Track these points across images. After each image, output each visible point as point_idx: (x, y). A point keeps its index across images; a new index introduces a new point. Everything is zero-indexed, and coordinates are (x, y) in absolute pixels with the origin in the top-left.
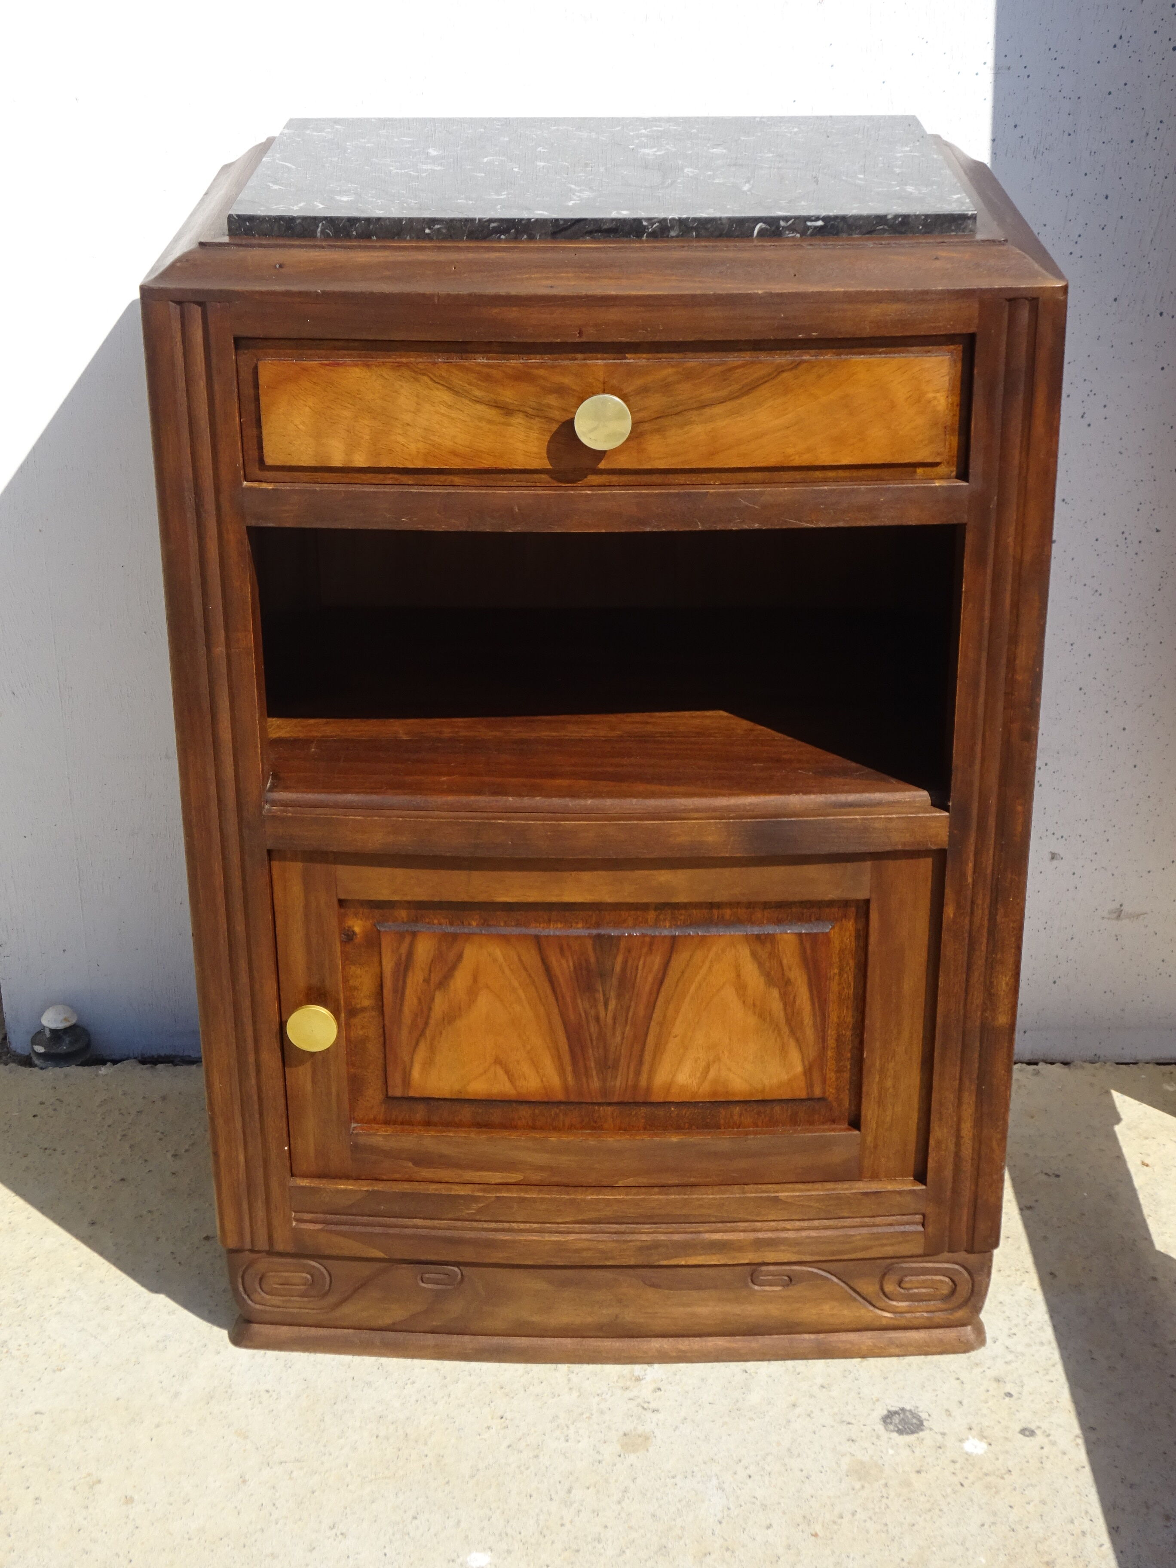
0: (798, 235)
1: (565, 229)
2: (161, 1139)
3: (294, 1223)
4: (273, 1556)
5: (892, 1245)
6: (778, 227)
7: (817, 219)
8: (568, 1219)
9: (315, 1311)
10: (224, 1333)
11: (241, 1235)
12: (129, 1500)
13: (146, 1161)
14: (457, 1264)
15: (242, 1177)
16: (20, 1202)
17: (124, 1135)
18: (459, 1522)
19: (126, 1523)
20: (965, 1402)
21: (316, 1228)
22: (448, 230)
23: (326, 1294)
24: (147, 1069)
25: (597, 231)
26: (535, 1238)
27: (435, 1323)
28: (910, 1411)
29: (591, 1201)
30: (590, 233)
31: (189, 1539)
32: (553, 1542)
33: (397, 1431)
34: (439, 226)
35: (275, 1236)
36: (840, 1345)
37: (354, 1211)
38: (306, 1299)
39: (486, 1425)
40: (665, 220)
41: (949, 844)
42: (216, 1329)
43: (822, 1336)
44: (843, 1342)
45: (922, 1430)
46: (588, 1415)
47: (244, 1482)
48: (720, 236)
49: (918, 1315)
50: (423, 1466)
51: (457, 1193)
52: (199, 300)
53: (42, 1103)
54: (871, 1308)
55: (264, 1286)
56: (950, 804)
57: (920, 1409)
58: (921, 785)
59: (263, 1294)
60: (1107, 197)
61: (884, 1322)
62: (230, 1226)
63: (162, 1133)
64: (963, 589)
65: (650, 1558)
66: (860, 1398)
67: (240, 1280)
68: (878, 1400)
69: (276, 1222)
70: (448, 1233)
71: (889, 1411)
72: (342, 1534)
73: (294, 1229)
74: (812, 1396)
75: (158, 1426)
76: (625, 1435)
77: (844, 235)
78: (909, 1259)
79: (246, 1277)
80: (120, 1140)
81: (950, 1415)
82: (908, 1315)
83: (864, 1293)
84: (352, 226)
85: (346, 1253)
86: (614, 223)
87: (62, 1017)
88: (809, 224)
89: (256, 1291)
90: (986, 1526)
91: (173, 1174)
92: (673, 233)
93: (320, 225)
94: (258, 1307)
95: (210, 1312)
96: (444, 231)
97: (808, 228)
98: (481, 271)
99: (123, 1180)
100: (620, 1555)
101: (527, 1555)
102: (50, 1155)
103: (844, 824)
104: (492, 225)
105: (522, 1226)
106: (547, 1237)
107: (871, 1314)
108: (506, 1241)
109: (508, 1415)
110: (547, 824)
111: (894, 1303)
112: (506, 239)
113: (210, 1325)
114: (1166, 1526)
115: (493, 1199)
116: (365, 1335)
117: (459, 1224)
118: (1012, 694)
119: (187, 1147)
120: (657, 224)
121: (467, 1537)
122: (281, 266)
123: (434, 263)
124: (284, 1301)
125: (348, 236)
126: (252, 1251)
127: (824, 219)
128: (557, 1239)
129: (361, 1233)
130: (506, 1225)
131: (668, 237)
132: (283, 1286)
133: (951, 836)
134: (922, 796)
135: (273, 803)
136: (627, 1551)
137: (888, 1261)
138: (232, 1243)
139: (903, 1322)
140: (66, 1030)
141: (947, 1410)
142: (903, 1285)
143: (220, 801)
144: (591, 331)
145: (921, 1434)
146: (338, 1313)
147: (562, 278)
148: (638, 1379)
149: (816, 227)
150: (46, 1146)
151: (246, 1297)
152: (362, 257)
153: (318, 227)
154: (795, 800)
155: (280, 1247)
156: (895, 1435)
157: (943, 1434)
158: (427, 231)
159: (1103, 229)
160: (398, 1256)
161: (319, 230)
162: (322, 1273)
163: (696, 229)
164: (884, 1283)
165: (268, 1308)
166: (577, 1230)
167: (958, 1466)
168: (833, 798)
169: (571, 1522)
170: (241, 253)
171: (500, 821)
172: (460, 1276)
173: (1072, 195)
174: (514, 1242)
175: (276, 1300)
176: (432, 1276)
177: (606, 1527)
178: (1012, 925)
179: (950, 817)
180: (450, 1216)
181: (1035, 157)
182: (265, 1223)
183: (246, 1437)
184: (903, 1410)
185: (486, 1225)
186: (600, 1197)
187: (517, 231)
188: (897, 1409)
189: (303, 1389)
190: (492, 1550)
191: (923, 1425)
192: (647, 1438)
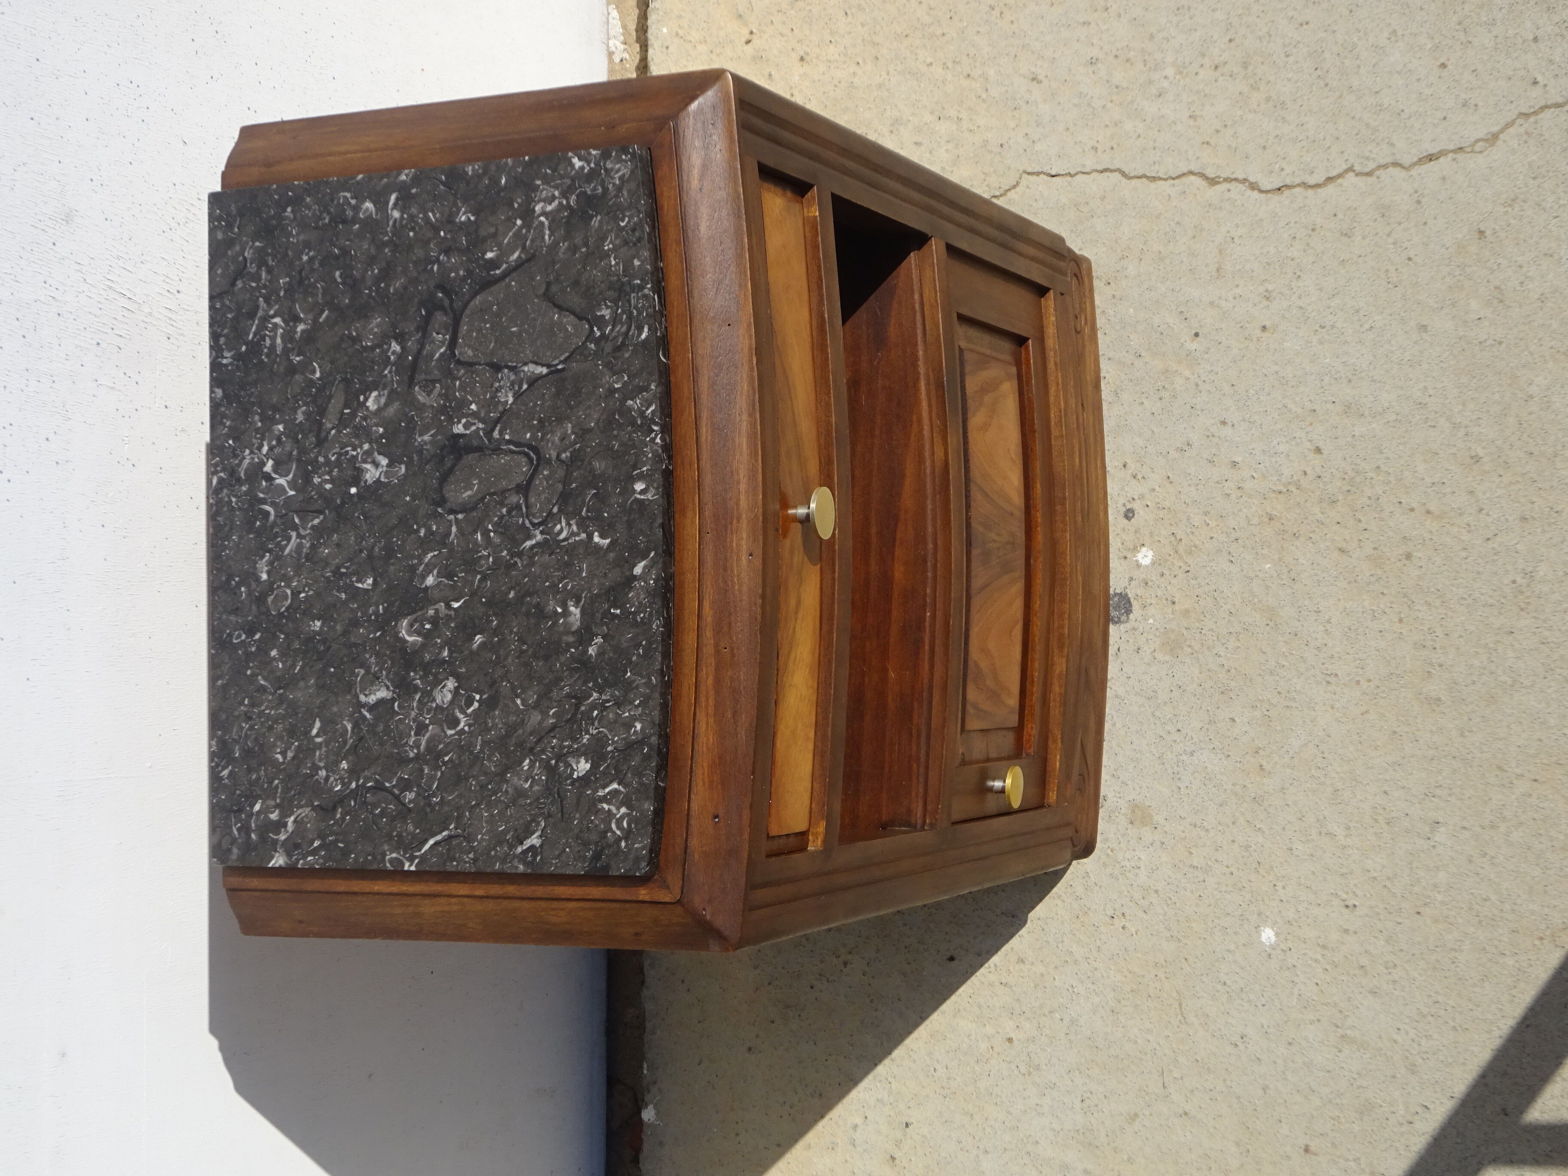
4: (1265, 1089)
18: (1229, 951)
31: (1248, 1152)
32: (1249, 881)
33: (1128, 999)
39: (1121, 930)
45: (1126, 595)
46: (1109, 851)
47: (1186, 1114)
50: (1167, 978)
65: (1266, 810)
72: (1242, 1038)
76: (1132, 823)
90: (1232, 559)
100: (1263, 832)
101: (1263, 901)
109: (1110, 912)
121: (1244, 945)
136: (1258, 826)
145: (1131, 596)
156: (1131, 616)
157: (1131, 579)
167: (1166, 572)
169: (1228, 867)
177: (1233, 841)
189: (1080, 1073)
190: (1259, 926)
191: (1121, 594)
192: (1135, 807)
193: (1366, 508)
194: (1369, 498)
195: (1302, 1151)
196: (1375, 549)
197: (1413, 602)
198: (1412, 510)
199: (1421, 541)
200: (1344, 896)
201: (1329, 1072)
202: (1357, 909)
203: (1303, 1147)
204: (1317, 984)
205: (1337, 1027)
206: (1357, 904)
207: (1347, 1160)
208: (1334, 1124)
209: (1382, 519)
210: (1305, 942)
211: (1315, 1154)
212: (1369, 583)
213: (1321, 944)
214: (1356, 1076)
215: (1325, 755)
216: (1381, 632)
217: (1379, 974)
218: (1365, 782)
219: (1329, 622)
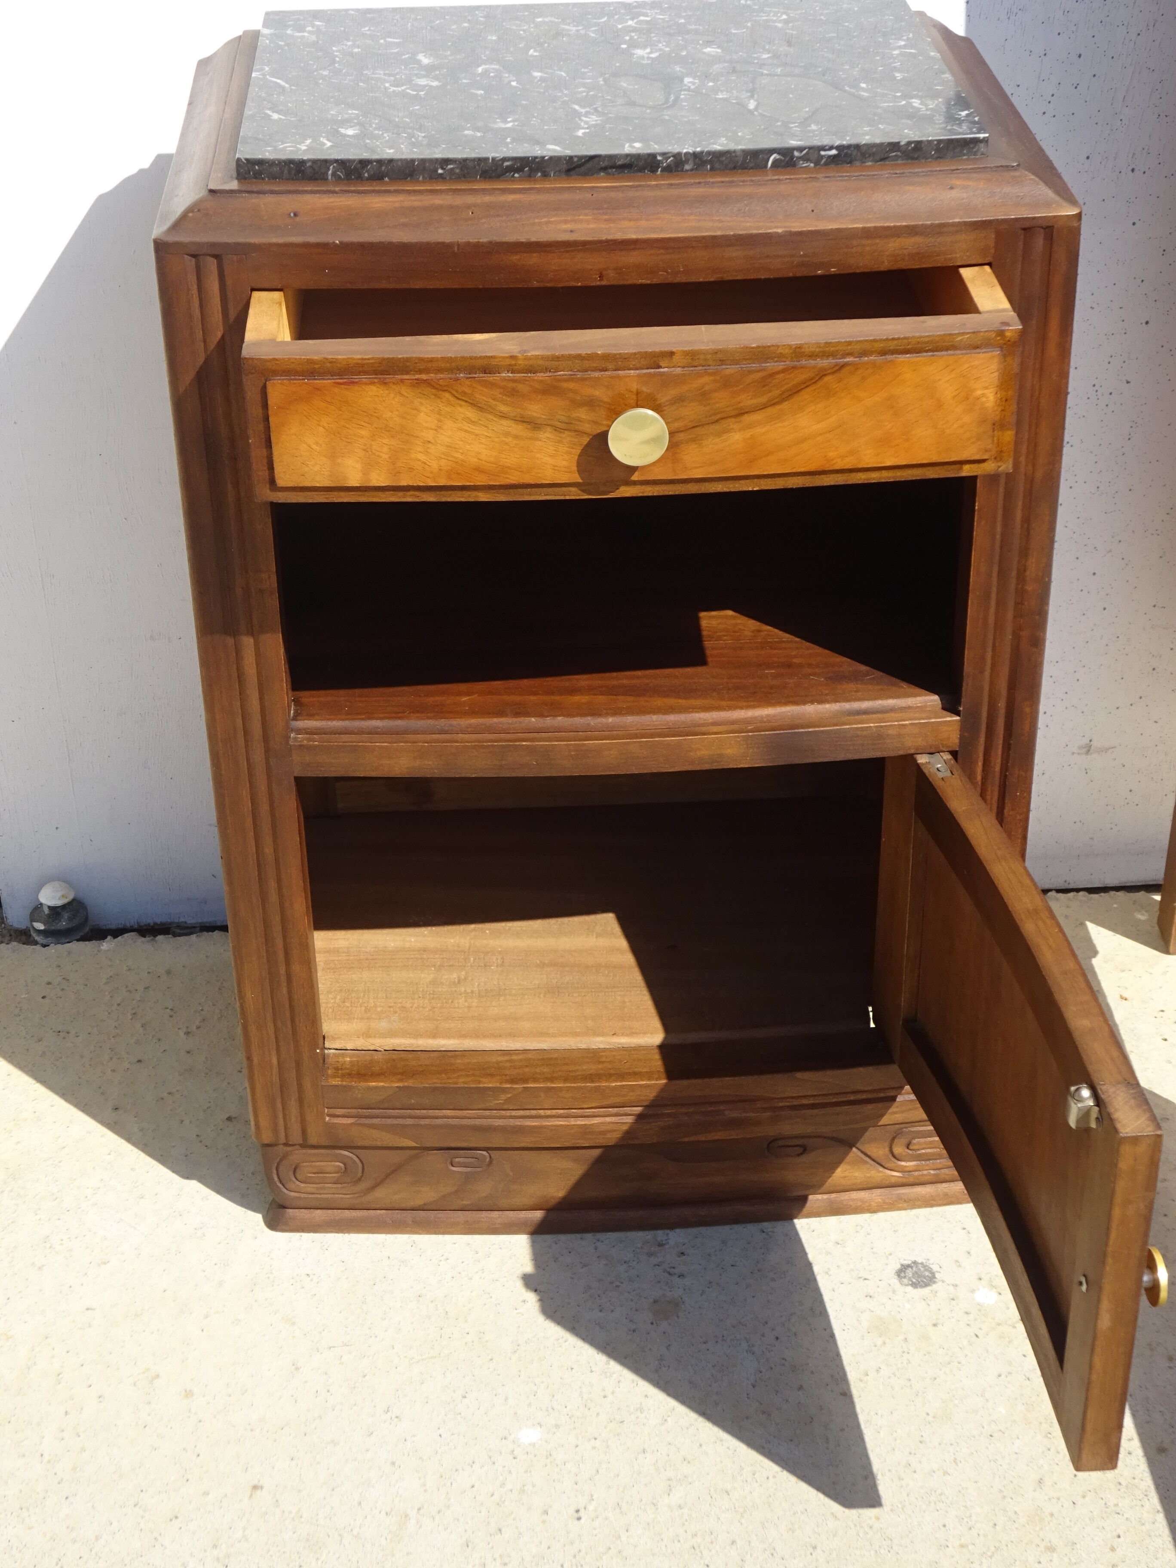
0: (812, 165)
1: (579, 166)
2: (171, 1016)
3: (327, 1119)
4: (333, 1442)
5: (902, 1112)
6: (792, 157)
7: (831, 148)
8: (594, 1105)
9: (348, 1196)
10: (258, 1218)
11: (275, 1130)
12: (188, 1394)
13: (159, 1040)
14: (486, 1149)
15: (275, 1078)
16: (41, 1090)
17: (134, 1014)
18: (506, 1399)
19: (189, 1417)
20: (972, 1252)
21: (349, 1122)
22: (461, 169)
23: (360, 1179)
24: (148, 941)
25: (612, 167)
26: (561, 1123)
27: (465, 1202)
28: (922, 1263)
29: (616, 1087)
30: (604, 169)
31: (252, 1430)
32: (598, 1414)
33: (437, 1310)
34: (452, 166)
35: (309, 1130)
36: (851, 1203)
37: (386, 1105)
38: (339, 1186)
39: (521, 1299)
40: (679, 154)
41: (960, 746)
42: (250, 1213)
43: (833, 1195)
44: (853, 1200)
45: (935, 1282)
46: (617, 1284)
47: (297, 1369)
48: (735, 168)
49: (925, 1172)
50: (466, 1343)
51: (486, 1085)
52: (216, 253)
53: (49, 983)
54: (881, 1169)
55: (298, 1176)
56: (961, 709)
57: (931, 1262)
58: (932, 690)
59: (298, 1183)
60: (1080, 56)
61: (893, 1180)
62: (264, 1123)
63: (171, 1010)
64: (976, 508)
65: (691, 1425)
66: (874, 1253)
67: (275, 1171)
68: (891, 1254)
69: (310, 1118)
70: (478, 1122)
71: (902, 1265)
72: (397, 1417)
73: (328, 1123)
74: (828, 1253)
75: (207, 1317)
76: (655, 1302)
77: (858, 163)
78: (917, 1124)
79: (281, 1168)
80: (131, 1019)
81: (960, 1266)
82: (916, 1173)
83: (874, 1156)
84: (363, 168)
85: (379, 1144)
86: (629, 158)
87: (59, 894)
88: (823, 153)
89: (291, 1180)
90: (1003, 1376)
91: (188, 1052)
92: (687, 167)
93: (331, 167)
94: (292, 1194)
95: (243, 1196)
96: (457, 171)
97: (822, 157)
98: (498, 216)
99: (139, 1061)
100: (662, 1424)
101: (575, 1428)
102: (64, 1038)
103: (859, 733)
104: (506, 164)
105: (549, 1112)
106: (573, 1122)
107: (881, 1174)
108: (534, 1127)
109: (542, 1288)
110: (572, 744)
111: (903, 1163)
112: (520, 177)
113: (244, 1209)
114: (1170, 1368)
115: (520, 1090)
116: (397, 1215)
117: (487, 1113)
118: (1023, 604)
119: (197, 1023)
120: (672, 158)
121: (516, 1413)
122: (295, 215)
123: (451, 207)
124: (317, 1188)
125: (360, 177)
126: (286, 1144)
127: (837, 148)
128: (583, 1123)
129: (393, 1125)
130: (533, 1112)
131: (682, 170)
132: (316, 1175)
133: (962, 738)
134: (933, 700)
135: (299, 731)
136: (669, 1419)
137: (897, 1126)
138: (267, 1137)
139: (911, 1180)
140: (64, 907)
141: (957, 1261)
142: (911, 1147)
143: (246, 732)
144: (612, 274)
145: (934, 1286)
146: (371, 1197)
147: (581, 221)
148: (661, 1245)
149: (830, 156)
150: (58, 1030)
151: (280, 1185)
152: (377, 202)
153: (329, 169)
154: (810, 710)
155: (313, 1140)
156: (910, 1288)
157: (955, 1286)
158: (440, 171)
159: (1076, 88)
160: (429, 1145)
161: (330, 172)
162: (354, 1162)
163: (710, 162)
164: (894, 1146)
165: (302, 1195)
166: (601, 1114)
167: (971, 1316)
168: (847, 706)
169: (613, 1393)
170: (254, 201)
171: (524, 743)
172: (488, 1159)
173: (1045, 55)
174: (541, 1127)
175: (310, 1188)
176: (461, 1160)
177: (646, 1396)
178: (1018, 817)
179: (961, 721)
180: (480, 1106)
181: (1009, 18)
182: (299, 1119)
183: (294, 1324)
184: (915, 1262)
185: (514, 1113)
186: (624, 1083)
187: (531, 170)
188: (910, 1262)
189: (342, 1271)
190: (541, 1426)
191: (935, 1278)
192: (676, 1304)
193: (1103, 1502)
194: (1116, 1505)
195: (255, 1482)
196: (1052, 1515)
197: (991, 1557)
198: (1113, 1549)
199: (1074, 1561)
200: (591, 1508)
201: (360, 1504)
202: (576, 1522)
203: (260, 1484)
204: (473, 1487)
205: (419, 1509)
206: (582, 1521)
207: (244, 1529)
208: (290, 1512)
209: (1092, 1520)
210: (526, 1472)
211: (251, 1496)
212: (1005, 1510)
213: (526, 1488)
214: (355, 1532)
215: (771, 1479)
216: (944, 1526)
217: (492, 1548)
218: (743, 1521)
219: (946, 1473)
